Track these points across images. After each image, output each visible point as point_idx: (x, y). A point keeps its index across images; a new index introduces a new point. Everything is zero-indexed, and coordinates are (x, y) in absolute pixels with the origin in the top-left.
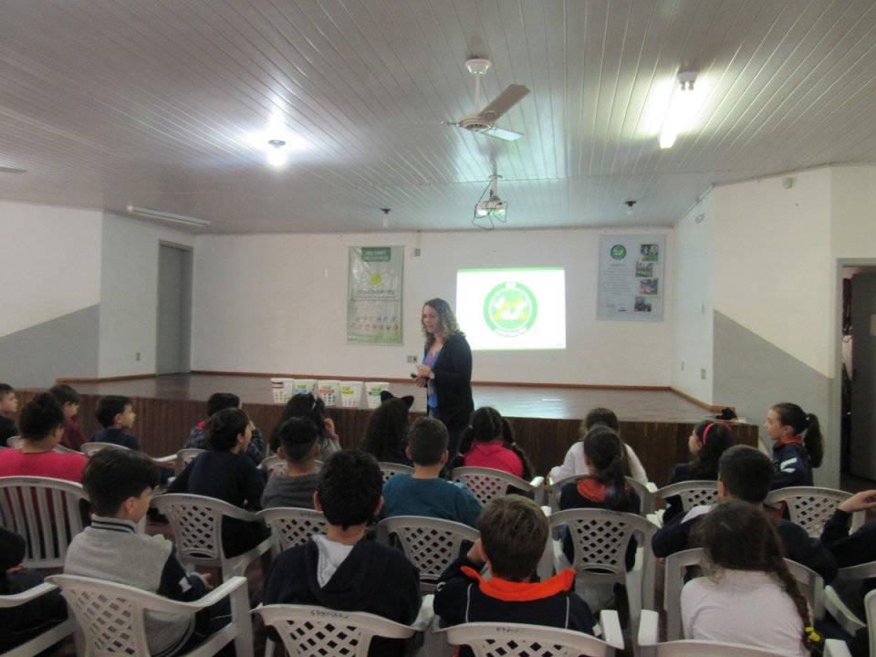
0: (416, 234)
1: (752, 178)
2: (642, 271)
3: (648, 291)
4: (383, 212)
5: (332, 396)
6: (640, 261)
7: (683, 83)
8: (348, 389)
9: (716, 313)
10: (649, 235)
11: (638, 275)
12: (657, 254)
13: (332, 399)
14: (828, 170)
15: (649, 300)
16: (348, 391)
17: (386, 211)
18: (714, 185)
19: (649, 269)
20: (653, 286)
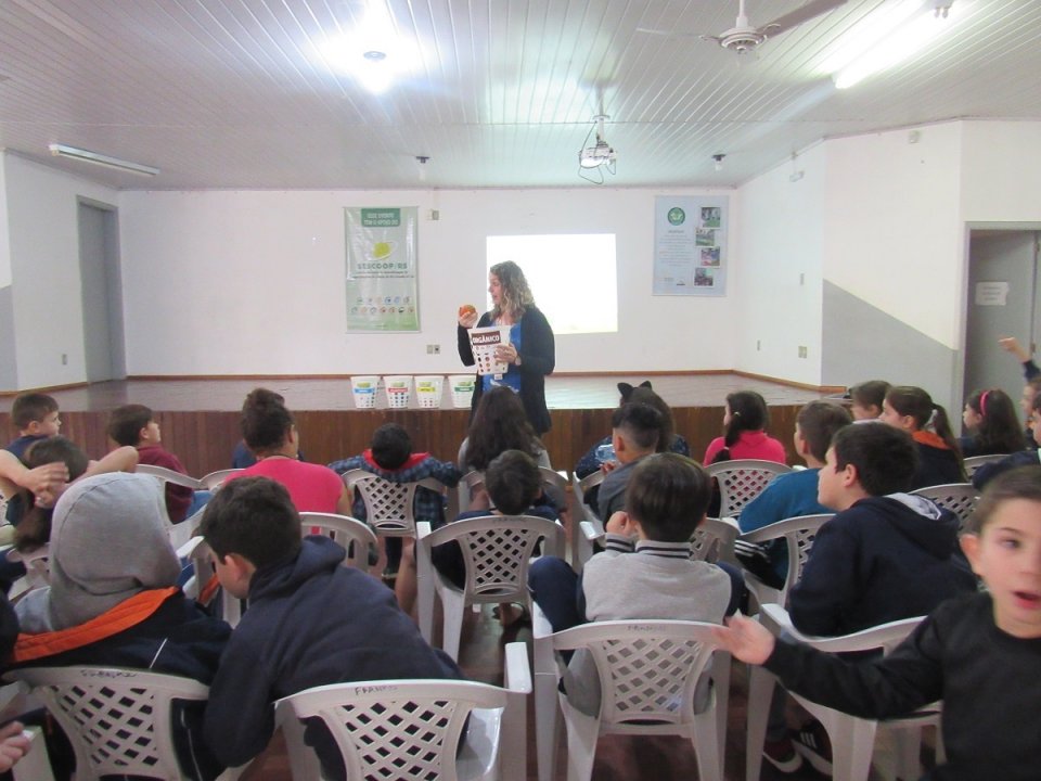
0: (432, 192)
1: (872, 131)
2: (704, 239)
3: (709, 261)
4: (419, 161)
5: (405, 396)
6: (701, 228)
7: (938, 8)
8: (429, 385)
9: (826, 284)
10: (710, 197)
11: (698, 243)
12: (719, 219)
13: (405, 400)
14: (960, 123)
15: (710, 272)
16: (427, 388)
17: (423, 159)
18: (826, 137)
19: (710, 237)
20: (714, 255)
